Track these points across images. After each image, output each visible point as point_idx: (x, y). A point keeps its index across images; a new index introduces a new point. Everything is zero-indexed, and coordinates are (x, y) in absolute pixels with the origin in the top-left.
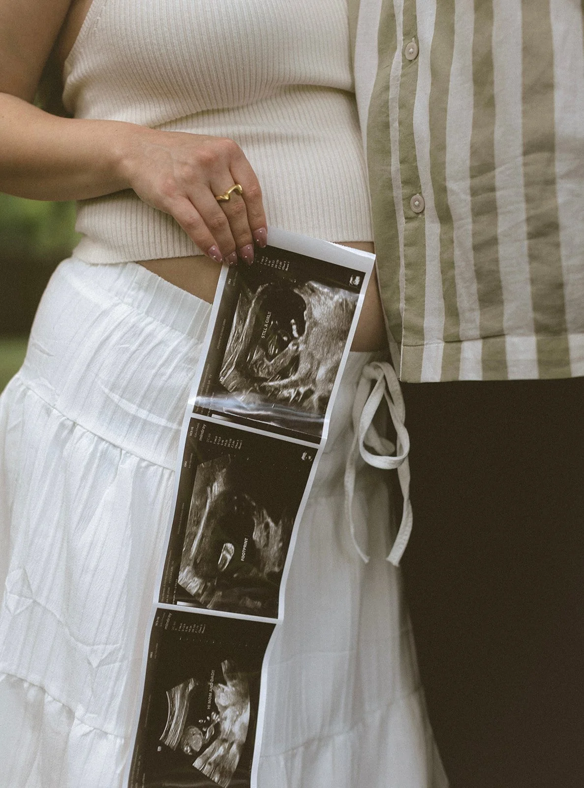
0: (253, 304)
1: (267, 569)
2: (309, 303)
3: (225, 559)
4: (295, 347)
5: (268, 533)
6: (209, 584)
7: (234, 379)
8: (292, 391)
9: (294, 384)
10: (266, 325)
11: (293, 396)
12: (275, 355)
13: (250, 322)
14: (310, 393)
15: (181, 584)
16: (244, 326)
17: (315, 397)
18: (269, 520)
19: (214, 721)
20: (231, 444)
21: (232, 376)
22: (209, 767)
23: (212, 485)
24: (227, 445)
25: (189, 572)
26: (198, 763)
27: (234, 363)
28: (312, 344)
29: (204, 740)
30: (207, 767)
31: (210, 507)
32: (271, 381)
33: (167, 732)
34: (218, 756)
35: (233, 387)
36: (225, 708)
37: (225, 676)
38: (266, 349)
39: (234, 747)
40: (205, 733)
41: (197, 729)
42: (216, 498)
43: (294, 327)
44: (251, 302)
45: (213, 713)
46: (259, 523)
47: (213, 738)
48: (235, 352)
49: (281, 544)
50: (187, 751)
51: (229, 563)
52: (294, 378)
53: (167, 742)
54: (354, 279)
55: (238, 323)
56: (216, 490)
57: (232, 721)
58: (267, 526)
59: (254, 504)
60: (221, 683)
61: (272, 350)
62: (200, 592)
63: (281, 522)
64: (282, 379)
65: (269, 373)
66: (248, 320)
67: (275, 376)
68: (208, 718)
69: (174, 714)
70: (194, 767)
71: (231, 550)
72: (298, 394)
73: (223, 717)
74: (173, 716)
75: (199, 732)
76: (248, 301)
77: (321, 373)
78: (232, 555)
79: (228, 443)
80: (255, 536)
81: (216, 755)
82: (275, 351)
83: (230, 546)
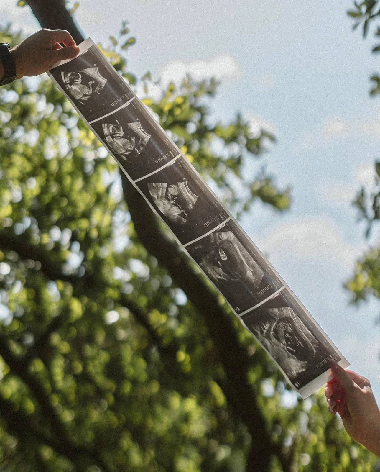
0: (310, 343)
1: (204, 261)
2: (299, 362)
3: (222, 254)
4: (283, 343)
5: (217, 273)
6: (220, 241)
7: (287, 313)
8: (267, 328)
9: (269, 331)
10: (299, 341)
11: (265, 327)
12: (285, 335)
13: (304, 337)
14: (262, 332)
15: (230, 232)
16: (304, 333)
17: (259, 333)
18: (222, 278)
19: (172, 201)
20: (262, 292)
21: (288, 313)
22: (160, 186)
23: (252, 273)
24: (262, 290)
25: (231, 238)
26: (165, 185)
27: (292, 318)
28: (281, 349)
29: (170, 193)
30: (161, 186)
31: (245, 265)
32: (276, 325)
33: (186, 186)
34: (159, 191)
35: (284, 310)
36: (171, 207)
37: (181, 217)
38: (290, 334)
39: (156, 197)
40: (171, 195)
41: (175, 195)
42: (246, 270)
43: (292, 349)
44: (312, 343)
45: (174, 203)
46: (223, 274)
47: (167, 195)
48: (296, 321)
49: (209, 273)
50: (173, 186)
51: (219, 254)
52: (272, 333)
53: (183, 183)
54: (298, 385)
55: (307, 332)
56: (249, 272)
57: (165, 204)
58: (220, 275)
59: (232, 279)
60: (180, 214)
61: (288, 335)
62: (220, 236)
63: (217, 280)
64: (274, 329)
65: (279, 327)
66: (305, 337)
67: (277, 328)
68: (175, 200)
69: (189, 193)
70: (166, 183)
71: (223, 258)
72: (264, 329)
73: (169, 204)
74: (188, 192)
75: (174, 194)
76: (313, 342)
77: (267, 342)
78: (221, 257)
79: (263, 291)
80: (220, 270)
81: (161, 191)
82: (287, 336)
83: (225, 259)
